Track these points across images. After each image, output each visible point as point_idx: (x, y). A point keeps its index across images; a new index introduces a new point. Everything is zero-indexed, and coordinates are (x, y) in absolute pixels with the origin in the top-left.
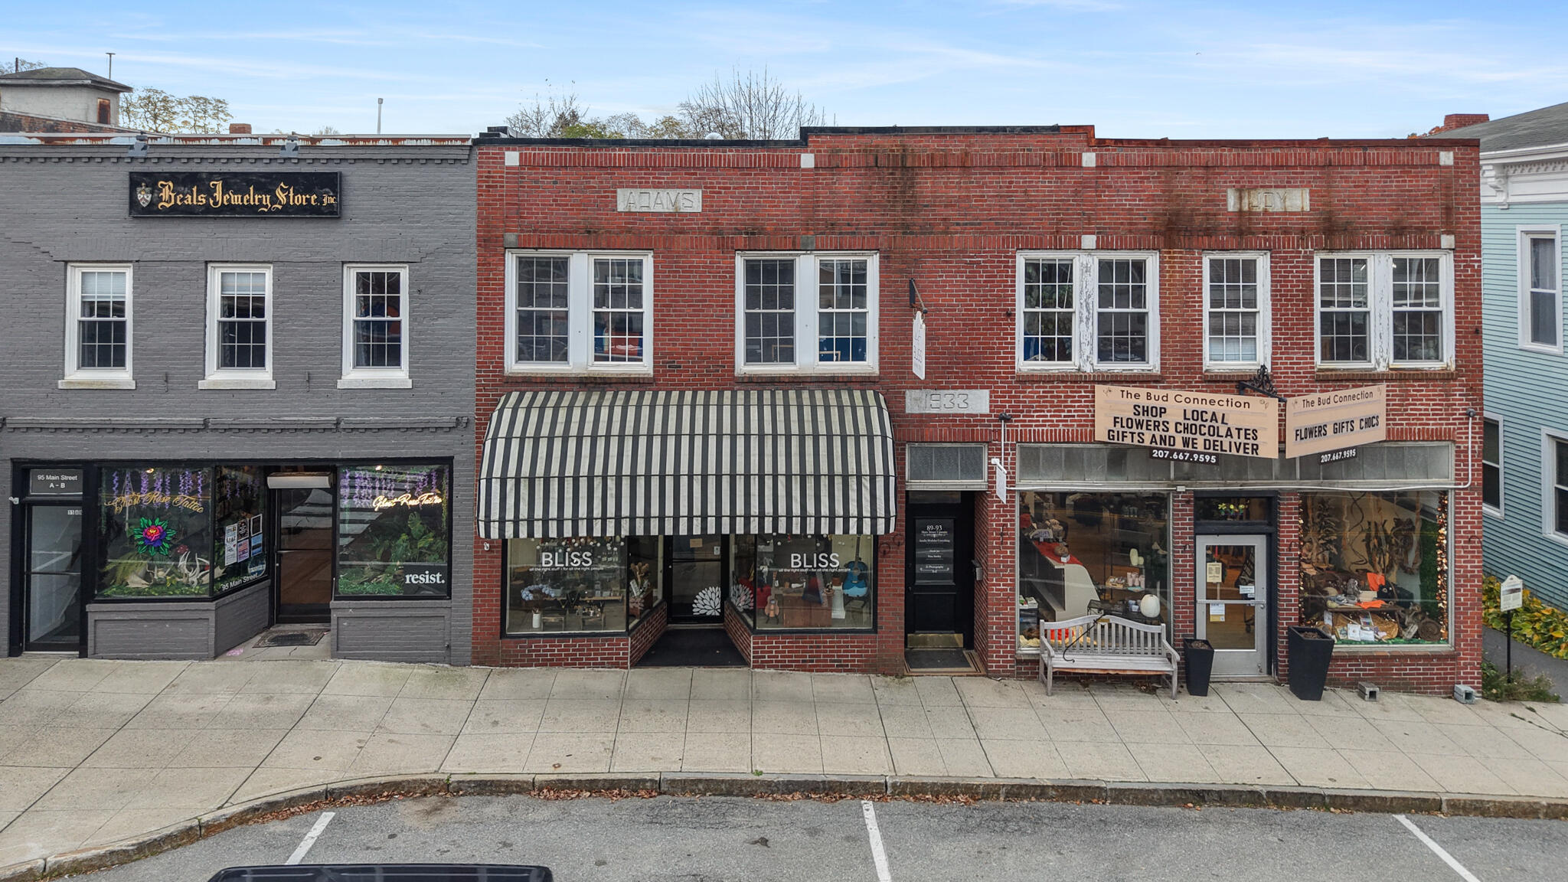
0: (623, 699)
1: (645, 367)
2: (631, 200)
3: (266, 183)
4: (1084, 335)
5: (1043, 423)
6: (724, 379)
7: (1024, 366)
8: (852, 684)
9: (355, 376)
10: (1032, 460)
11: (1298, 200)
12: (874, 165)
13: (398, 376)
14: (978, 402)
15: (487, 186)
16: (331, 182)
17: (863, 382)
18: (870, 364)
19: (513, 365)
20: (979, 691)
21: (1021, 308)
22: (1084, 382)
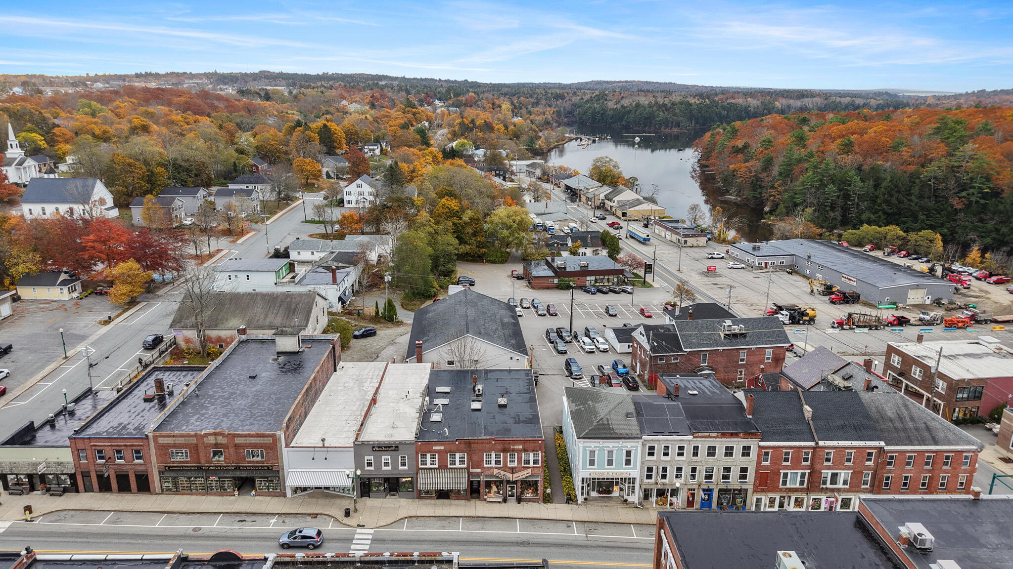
0: (435, 504)
1: (436, 466)
2: (434, 448)
3: (389, 447)
4: (493, 462)
5: (487, 473)
6: (446, 467)
7: (485, 465)
8: (463, 502)
9: (401, 468)
10: (486, 476)
11: (521, 447)
12: (466, 443)
13: (406, 468)
14: (479, 470)
15: (417, 447)
16: (397, 447)
17: (464, 468)
18: (465, 466)
19: (420, 466)
20: (478, 502)
21: (485, 459)
22: (492, 468)
